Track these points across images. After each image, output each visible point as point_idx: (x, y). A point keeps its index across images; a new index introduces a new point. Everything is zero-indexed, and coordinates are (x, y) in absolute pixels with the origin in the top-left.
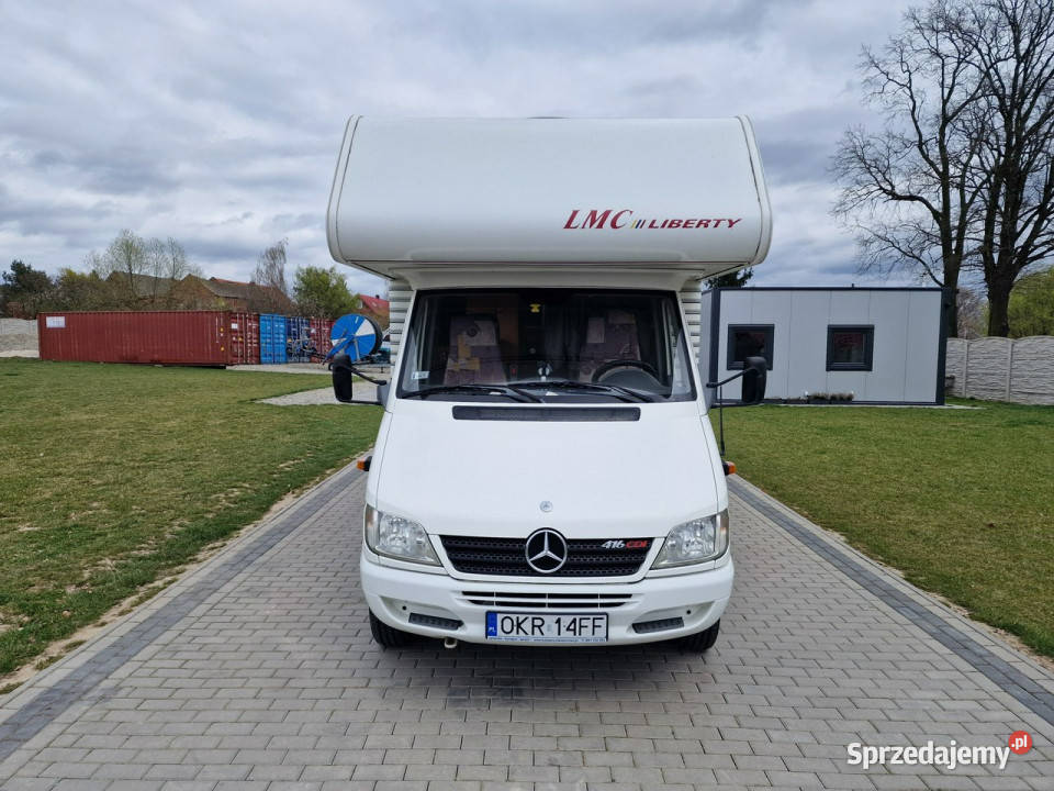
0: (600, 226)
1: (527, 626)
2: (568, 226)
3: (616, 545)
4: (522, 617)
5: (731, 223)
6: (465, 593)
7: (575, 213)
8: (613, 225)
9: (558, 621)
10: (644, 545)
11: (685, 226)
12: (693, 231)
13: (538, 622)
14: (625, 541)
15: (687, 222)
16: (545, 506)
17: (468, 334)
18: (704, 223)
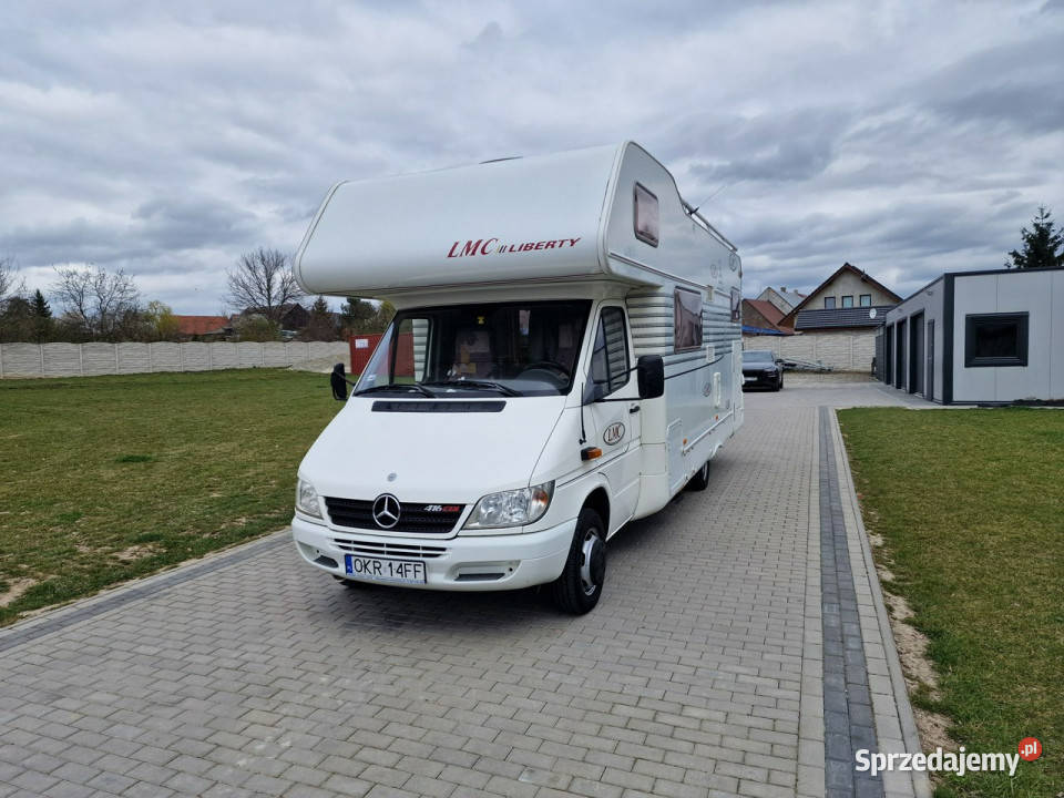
0: (473, 253)
1: (370, 567)
2: (450, 255)
3: (436, 509)
4: (367, 560)
5: (573, 242)
6: (337, 540)
7: (457, 244)
8: (483, 252)
9: (390, 565)
10: (456, 509)
11: (536, 248)
12: (543, 251)
13: (377, 565)
14: (443, 505)
15: (538, 245)
16: (392, 478)
17: (469, 343)
18: (551, 244)
